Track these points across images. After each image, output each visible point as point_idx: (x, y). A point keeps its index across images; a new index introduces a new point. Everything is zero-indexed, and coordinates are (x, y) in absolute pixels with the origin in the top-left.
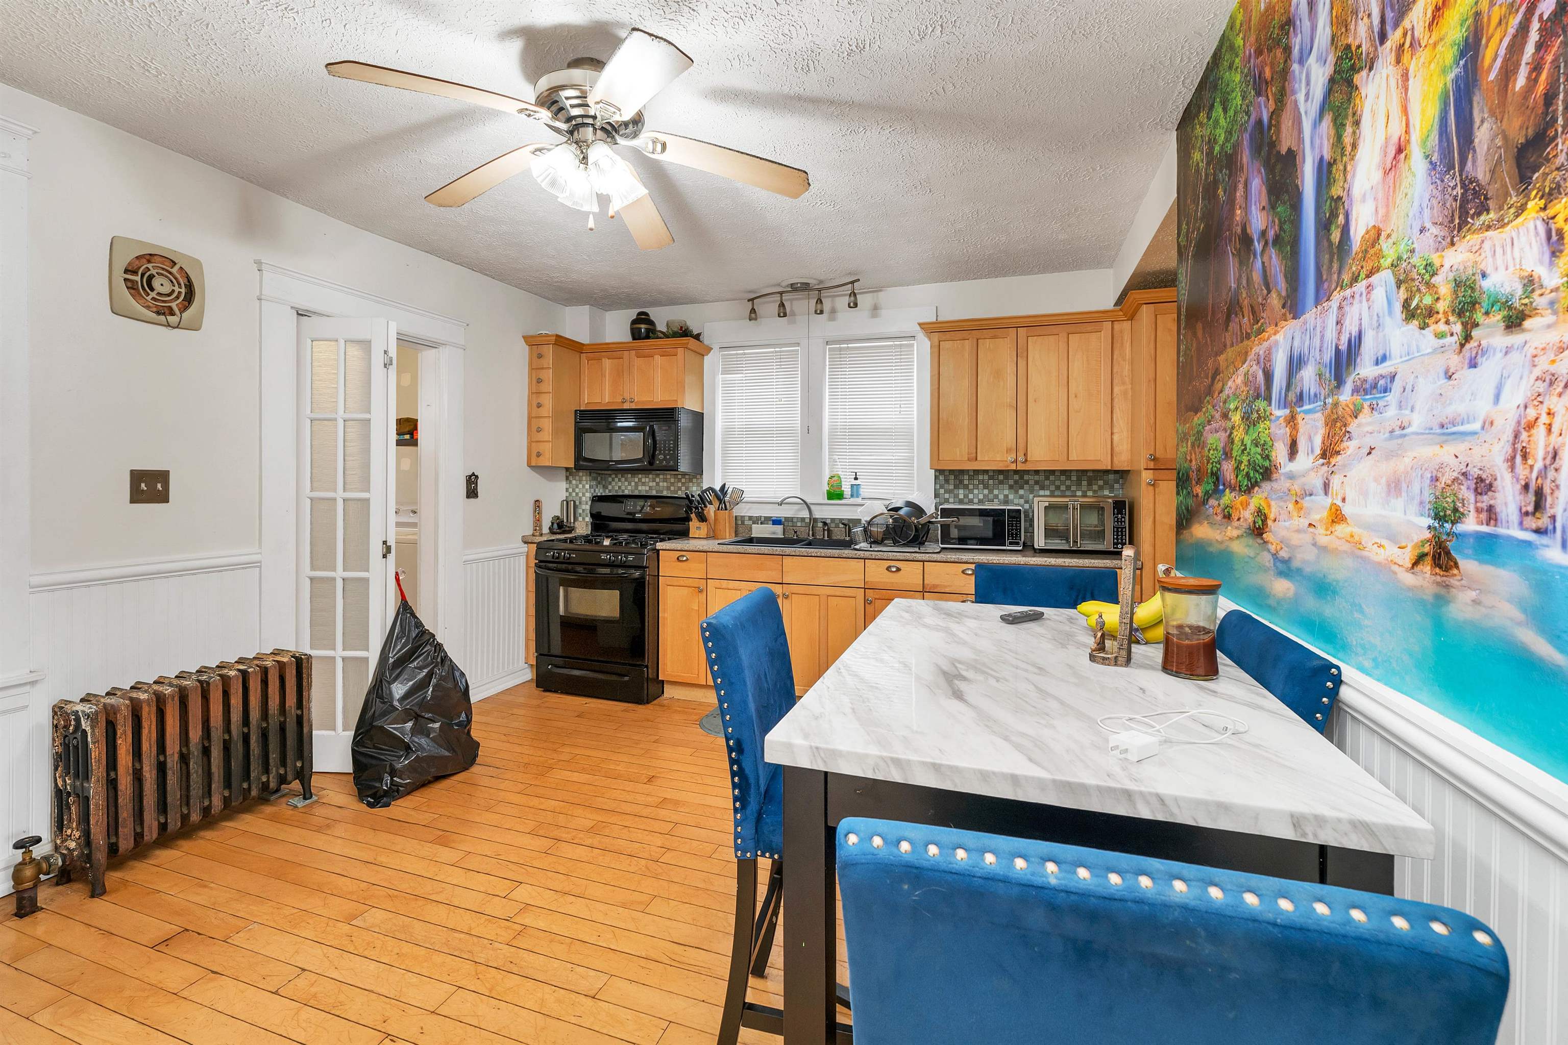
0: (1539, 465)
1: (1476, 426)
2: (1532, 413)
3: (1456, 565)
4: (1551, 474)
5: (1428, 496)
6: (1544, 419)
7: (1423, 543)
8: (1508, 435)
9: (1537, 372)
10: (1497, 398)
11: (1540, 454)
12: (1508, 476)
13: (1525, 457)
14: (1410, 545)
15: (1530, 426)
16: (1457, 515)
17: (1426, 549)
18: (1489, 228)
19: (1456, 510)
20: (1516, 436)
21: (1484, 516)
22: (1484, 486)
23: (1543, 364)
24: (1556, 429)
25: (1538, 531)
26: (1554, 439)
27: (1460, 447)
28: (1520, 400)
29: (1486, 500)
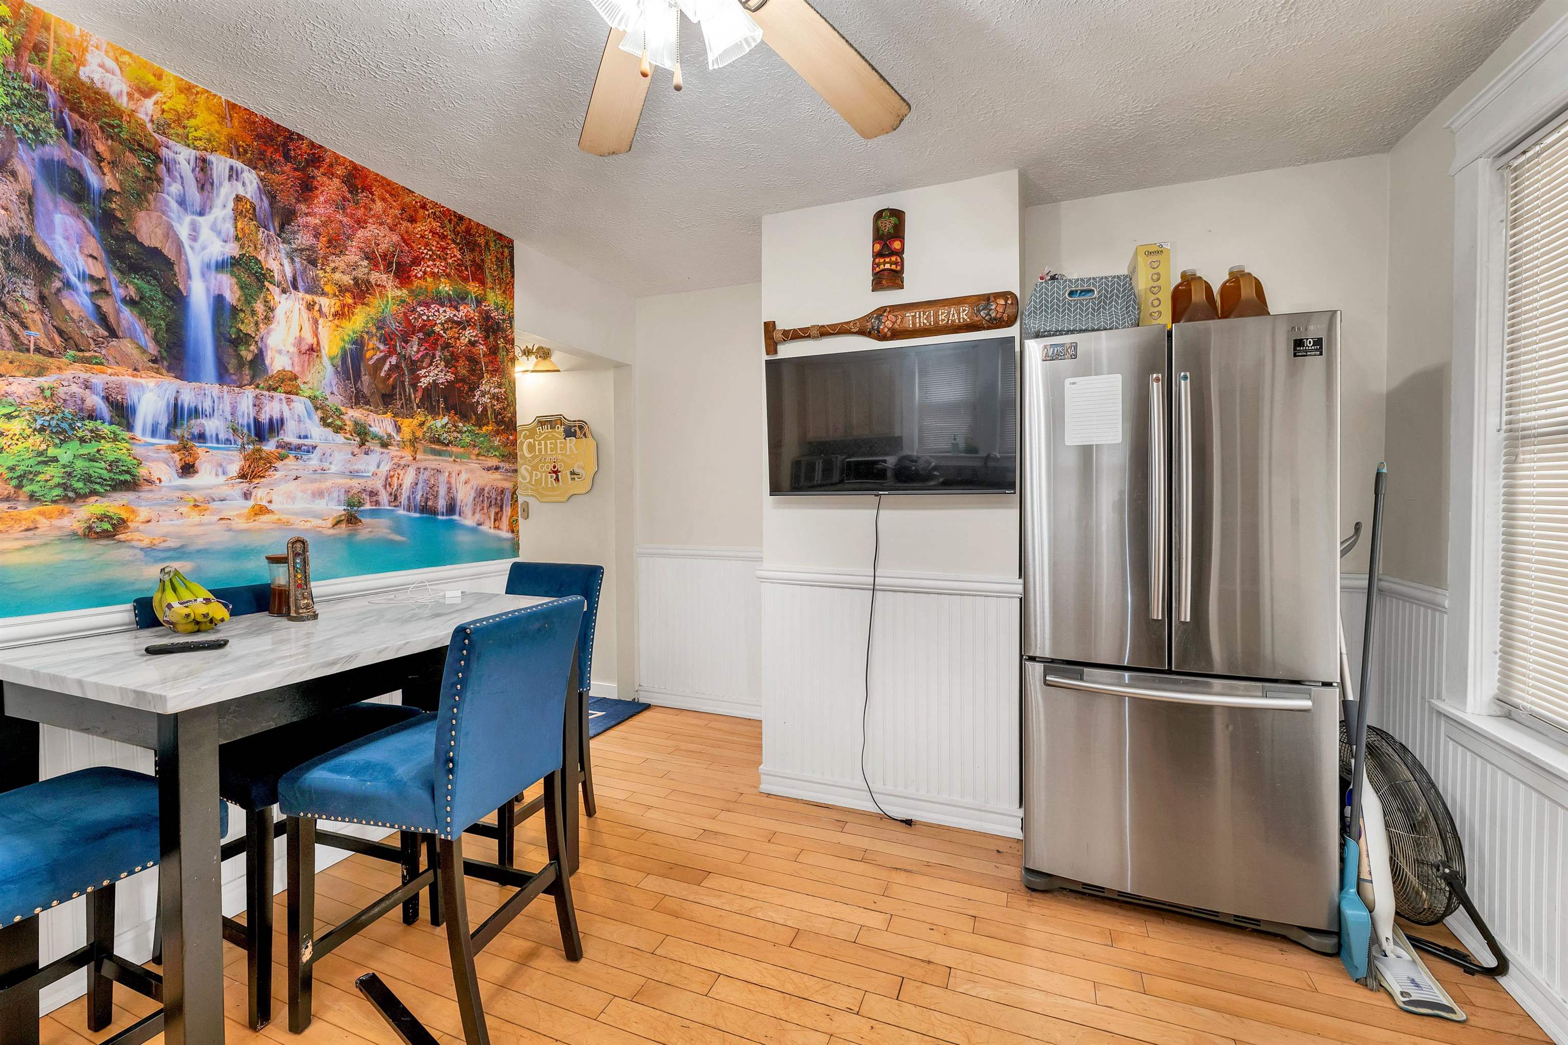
0: (395, 488)
1: (370, 474)
2: (392, 473)
3: (361, 521)
4: (399, 491)
5: (343, 498)
6: (396, 475)
7: (340, 516)
8: (384, 478)
9: (393, 462)
10: (378, 467)
11: (396, 485)
12: (384, 491)
13: (390, 485)
14: (331, 518)
15: (392, 477)
16: (360, 504)
17: (343, 518)
18: (371, 411)
19: (360, 502)
20: (387, 479)
21: (373, 504)
22: (373, 494)
23: (396, 460)
24: (400, 478)
25: (395, 506)
26: (400, 481)
27: (361, 481)
28: (387, 468)
29: (375, 498)
